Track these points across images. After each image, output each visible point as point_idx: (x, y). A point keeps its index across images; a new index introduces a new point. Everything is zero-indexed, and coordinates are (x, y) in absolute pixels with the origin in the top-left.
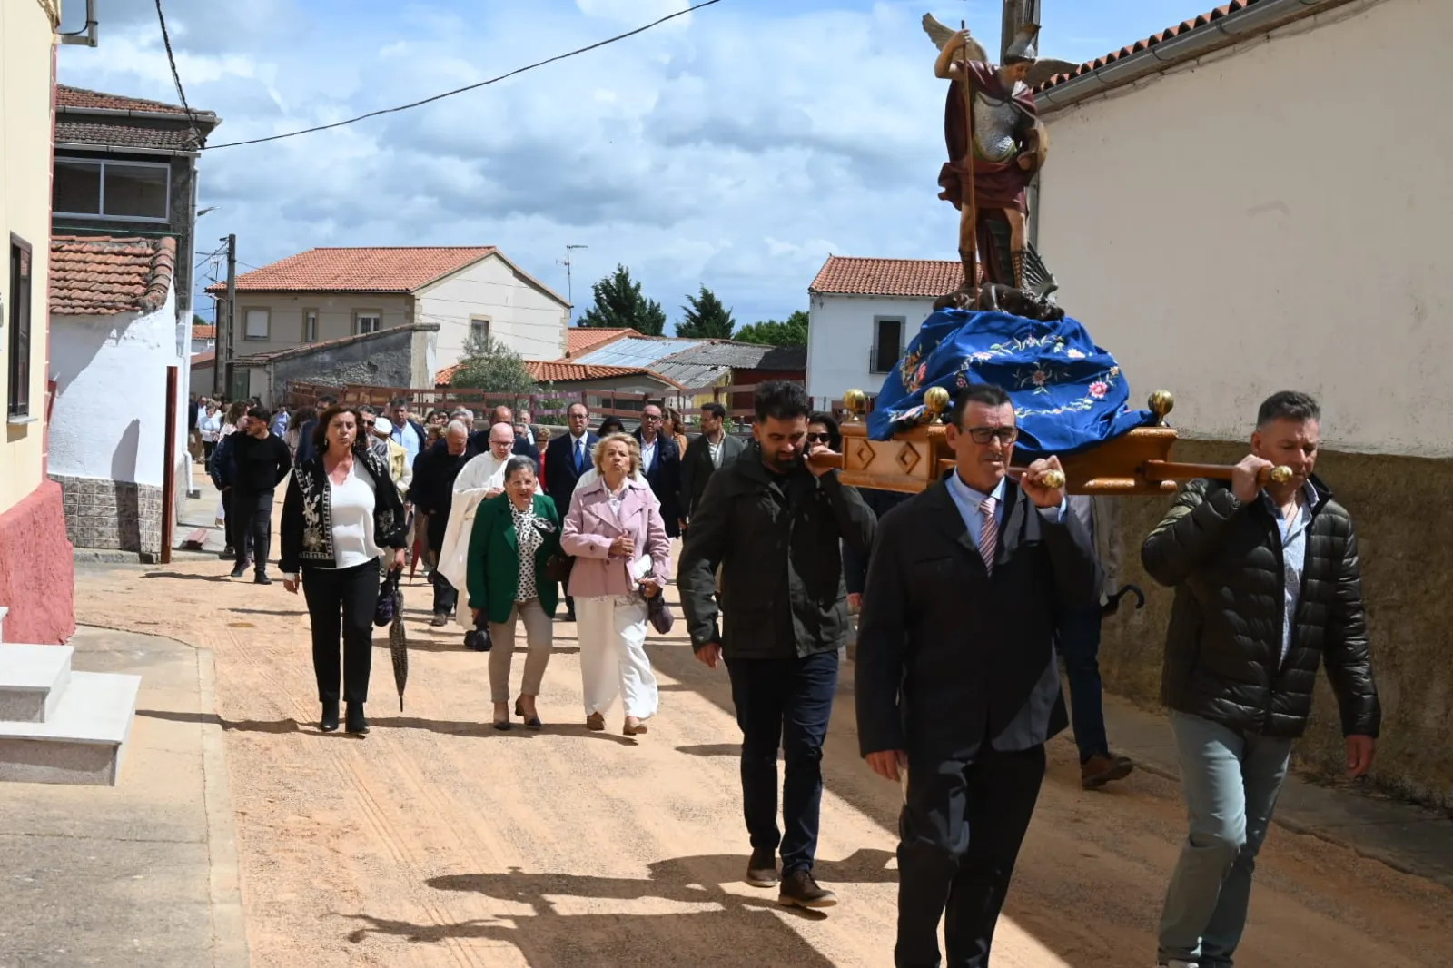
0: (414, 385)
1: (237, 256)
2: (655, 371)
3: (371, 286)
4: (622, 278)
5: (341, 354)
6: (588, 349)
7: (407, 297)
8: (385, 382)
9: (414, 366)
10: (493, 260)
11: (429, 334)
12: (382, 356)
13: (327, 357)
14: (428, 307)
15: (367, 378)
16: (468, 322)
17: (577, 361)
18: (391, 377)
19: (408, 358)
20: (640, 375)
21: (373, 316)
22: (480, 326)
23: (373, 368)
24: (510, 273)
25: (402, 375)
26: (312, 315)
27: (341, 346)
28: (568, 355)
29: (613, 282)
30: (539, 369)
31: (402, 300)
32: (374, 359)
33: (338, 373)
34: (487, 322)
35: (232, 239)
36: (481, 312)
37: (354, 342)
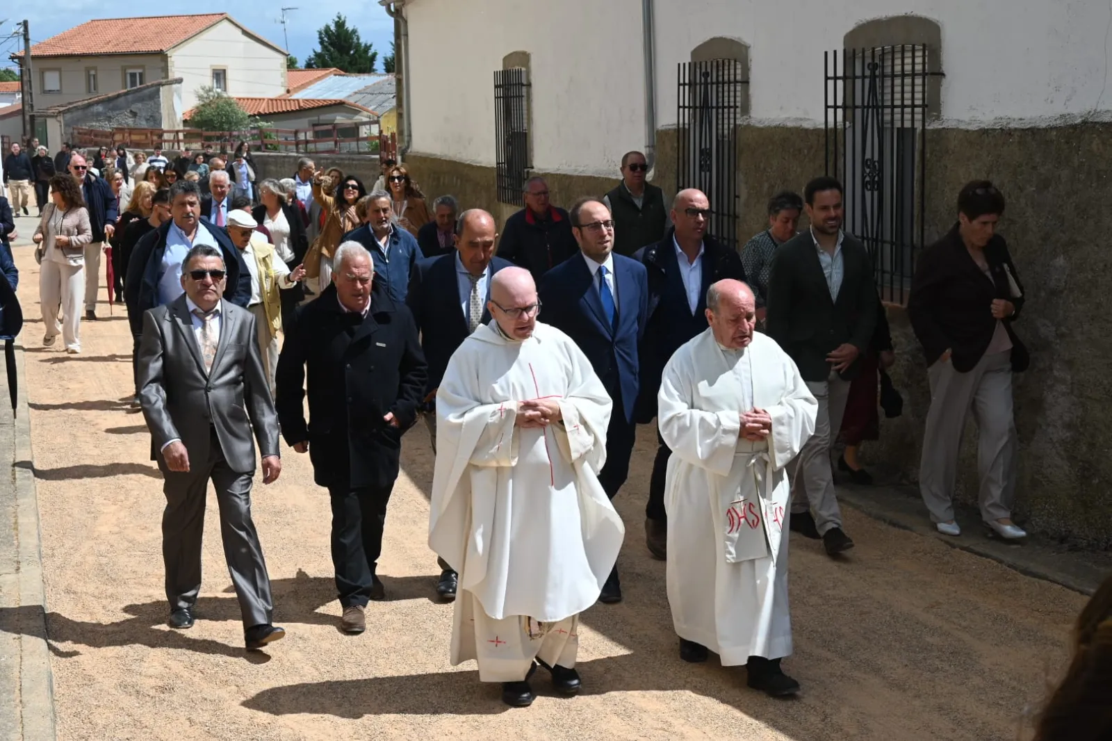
0: (165, 126)
1: (31, 36)
2: (351, 101)
3: (133, 49)
4: (340, 24)
5: (111, 105)
6: (303, 86)
7: (161, 56)
8: (144, 124)
9: (164, 111)
10: (226, 24)
11: (175, 86)
12: (140, 105)
13: (100, 108)
14: (179, 63)
15: (130, 121)
16: (210, 73)
17: (295, 96)
18: (147, 120)
19: (158, 105)
20: (339, 105)
21: (138, 71)
22: (220, 75)
23: (134, 114)
24: (239, 32)
25: (155, 118)
26: (92, 72)
27: (110, 100)
28: (288, 91)
29: (333, 28)
30: (264, 104)
31: (159, 58)
32: (134, 107)
33: (109, 119)
34: (224, 71)
35: (25, 24)
36: (219, 63)
37: (119, 96)
